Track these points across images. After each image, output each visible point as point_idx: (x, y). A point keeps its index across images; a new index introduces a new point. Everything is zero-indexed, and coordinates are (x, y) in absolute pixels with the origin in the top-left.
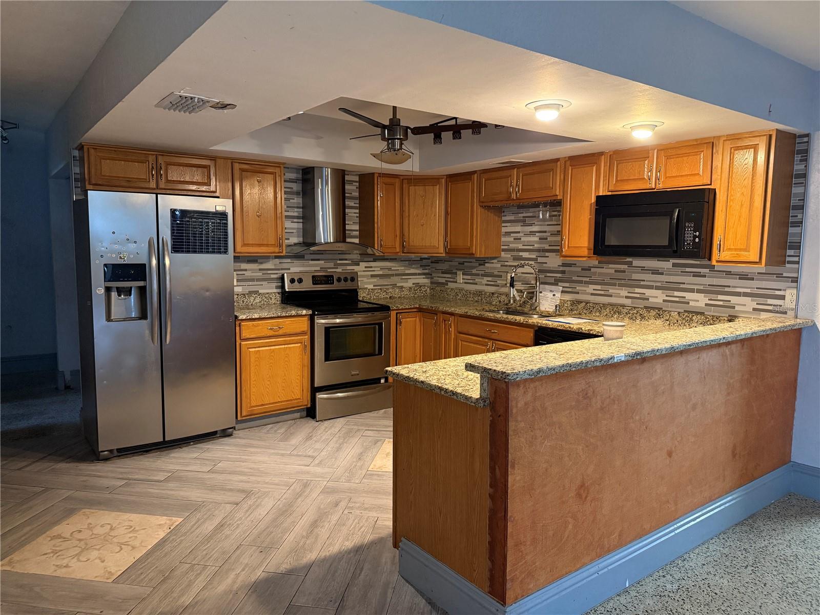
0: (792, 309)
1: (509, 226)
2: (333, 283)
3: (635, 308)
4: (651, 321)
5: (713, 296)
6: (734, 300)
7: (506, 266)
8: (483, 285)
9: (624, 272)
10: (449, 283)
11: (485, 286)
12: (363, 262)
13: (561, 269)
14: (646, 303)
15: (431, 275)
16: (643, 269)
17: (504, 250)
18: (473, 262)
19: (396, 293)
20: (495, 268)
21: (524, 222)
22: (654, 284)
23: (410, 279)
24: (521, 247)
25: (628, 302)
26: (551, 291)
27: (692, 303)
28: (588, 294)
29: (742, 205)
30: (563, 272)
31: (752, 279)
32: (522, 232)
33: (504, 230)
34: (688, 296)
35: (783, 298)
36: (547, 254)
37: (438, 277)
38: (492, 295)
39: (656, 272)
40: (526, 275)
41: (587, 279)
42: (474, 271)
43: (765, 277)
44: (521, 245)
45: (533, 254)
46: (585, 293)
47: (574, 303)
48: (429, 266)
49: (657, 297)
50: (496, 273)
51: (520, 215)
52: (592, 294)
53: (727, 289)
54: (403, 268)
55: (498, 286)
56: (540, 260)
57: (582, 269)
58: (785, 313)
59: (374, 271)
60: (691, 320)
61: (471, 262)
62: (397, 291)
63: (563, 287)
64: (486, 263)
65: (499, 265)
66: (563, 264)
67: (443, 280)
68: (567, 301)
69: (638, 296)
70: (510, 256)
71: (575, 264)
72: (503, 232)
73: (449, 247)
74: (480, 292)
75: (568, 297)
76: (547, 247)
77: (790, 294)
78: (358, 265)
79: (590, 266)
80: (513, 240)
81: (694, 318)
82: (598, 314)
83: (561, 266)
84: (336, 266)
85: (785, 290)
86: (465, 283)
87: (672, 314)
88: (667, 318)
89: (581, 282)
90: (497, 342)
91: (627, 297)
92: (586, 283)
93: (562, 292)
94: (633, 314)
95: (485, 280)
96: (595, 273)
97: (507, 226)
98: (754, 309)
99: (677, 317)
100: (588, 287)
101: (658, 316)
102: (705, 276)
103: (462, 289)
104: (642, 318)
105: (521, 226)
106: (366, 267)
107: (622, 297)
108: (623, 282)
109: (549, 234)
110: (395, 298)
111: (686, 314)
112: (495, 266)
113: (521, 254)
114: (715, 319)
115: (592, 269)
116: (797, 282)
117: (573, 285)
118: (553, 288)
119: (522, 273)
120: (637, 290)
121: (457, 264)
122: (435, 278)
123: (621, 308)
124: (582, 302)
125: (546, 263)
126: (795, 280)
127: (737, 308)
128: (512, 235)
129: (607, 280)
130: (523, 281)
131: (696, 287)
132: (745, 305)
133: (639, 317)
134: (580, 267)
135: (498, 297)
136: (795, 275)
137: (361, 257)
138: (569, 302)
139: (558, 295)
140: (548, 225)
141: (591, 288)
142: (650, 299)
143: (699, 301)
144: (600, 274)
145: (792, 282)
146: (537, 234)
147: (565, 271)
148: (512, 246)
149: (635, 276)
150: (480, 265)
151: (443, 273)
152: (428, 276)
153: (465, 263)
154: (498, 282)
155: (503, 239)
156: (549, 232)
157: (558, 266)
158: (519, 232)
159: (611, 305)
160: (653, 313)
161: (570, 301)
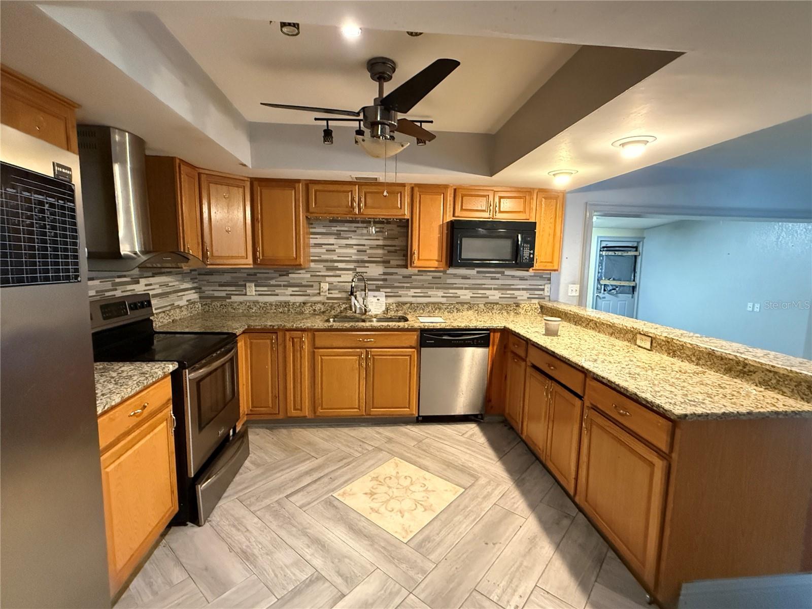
0: (547, 296)
1: (320, 238)
2: (127, 314)
3: (452, 304)
4: (465, 313)
5: (504, 292)
6: (517, 293)
7: (319, 276)
8: (286, 295)
9: (440, 278)
10: (232, 296)
11: (290, 297)
12: (142, 278)
13: (383, 277)
14: (458, 300)
15: (200, 288)
16: (455, 276)
17: (313, 261)
18: (271, 273)
19: (177, 315)
20: (303, 278)
21: (338, 235)
22: (464, 286)
23: (184, 295)
24: (335, 258)
25: (444, 300)
26: (374, 296)
27: (490, 297)
28: (410, 296)
29: (549, 234)
30: (385, 280)
31: (527, 280)
32: (336, 244)
33: (313, 241)
34: (488, 292)
35: (543, 290)
36: (367, 265)
37: (213, 290)
38: (302, 305)
39: (465, 277)
40: (343, 284)
41: (408, 285)
42: (273, 282)
43: (535, 278)
44: (336, 256)
45: (352, 265)
46: (407, 296)
47: (399, 305)
48: (196, 278)
49: (465, 295)
50: (304, 283)
51: (333, 228)
52: (413, 296)
53: (512, 287)
54: (177, 283)
55: (309, 295)
56: (358, 270)
57: (403, 277)
58: (544, 298)
59: (154, 289)
60: (493, 308)
61: (268, 273)
62: (178, 312)
63: (385, 292)
64: (290, 273)
65: (309, 276)
66: (384, 273)
67: (223, 294)
68: (393, 304)
69: (451, 295)
70: (322, 266)
71: (397, 273)
72: (312, 244)
73: (261, 258)
74: (285, 303)
75: (391, 300)
76: (366, 258)
77: (547, 287)
78: (138, 282)
79: (410, 274)
80: (325, 252)
81: (495, 307)
82: (421, 311)
83: (383, 275)
84: (115, 286)
85: (544, 285)
86: (259, 295)
87: (480, 305)
88: (476, 309)
89: (403, 287)
90: (373, 350)
91: (443, 297)
92: (407, 287)
93: (386, 296)
94: (451, 309)
95: (290, 290)
96: (416, 280)
97: (317, 238)
98: (528, 298)
99: (483, 307)
100: (410, 291)
101: (470, 308)
102: (498, 279)
103: (256, 303)
104: (458, 311)
105: (335, 238)
106: (146, 285)
107: (439, 297)
108: (439, 286)
109: (368, 247)
110: (176, 321)
111: (489, 305)
112: (302, 276)
113: (336, 264)
114: (508, 306)
115: (413, 277)
116: (550, 280)
117: (395, 290)
118: (376, 293)
119: (338, 282)
120: (451, 291)
121: (245, 275)
122: (206, 292)
123: (441, 305)
124: (406, 304)
125: (366, 272)
126: (549, 279)
127: (519, 298)
128: (324, 246)
129: (426, 285)
130: (339, 289)
131: (493, 287)
132: (522, 296)
133: (455, 311)
134: (401, 275)
135: (311, 306)
136: (549, 276)
137: (140, 271)
138: (394, 305)
139: (383, 299)
140: (366, 239)
141: (412, 292)
142: (461, 296)
143: (495, 295)
144: (420, 281)
145: (548, 280)
146: (355, 247)
147: (386, 279)
148: (324, 257)
149: (449, 281)
150: (280, 275)
151: (220, 285)
152: (198, 290)
153: (258, 274)
154: (308, 291)
155: (313, 250)
156: (368, 245)
157: (379, 275)
158: (333, 244)
159: (433, 303)
160: (466, 306)
161: (396, 303)
